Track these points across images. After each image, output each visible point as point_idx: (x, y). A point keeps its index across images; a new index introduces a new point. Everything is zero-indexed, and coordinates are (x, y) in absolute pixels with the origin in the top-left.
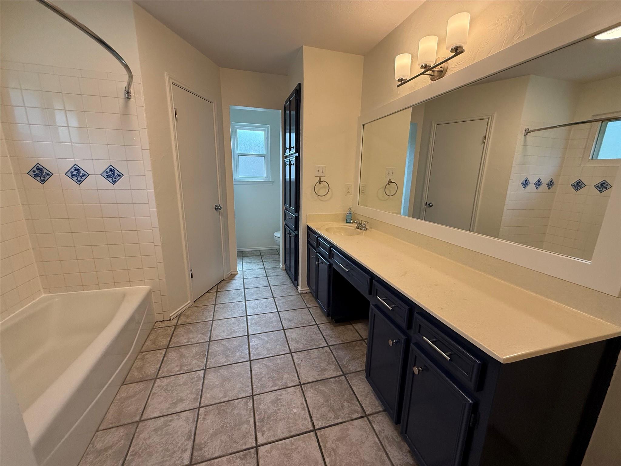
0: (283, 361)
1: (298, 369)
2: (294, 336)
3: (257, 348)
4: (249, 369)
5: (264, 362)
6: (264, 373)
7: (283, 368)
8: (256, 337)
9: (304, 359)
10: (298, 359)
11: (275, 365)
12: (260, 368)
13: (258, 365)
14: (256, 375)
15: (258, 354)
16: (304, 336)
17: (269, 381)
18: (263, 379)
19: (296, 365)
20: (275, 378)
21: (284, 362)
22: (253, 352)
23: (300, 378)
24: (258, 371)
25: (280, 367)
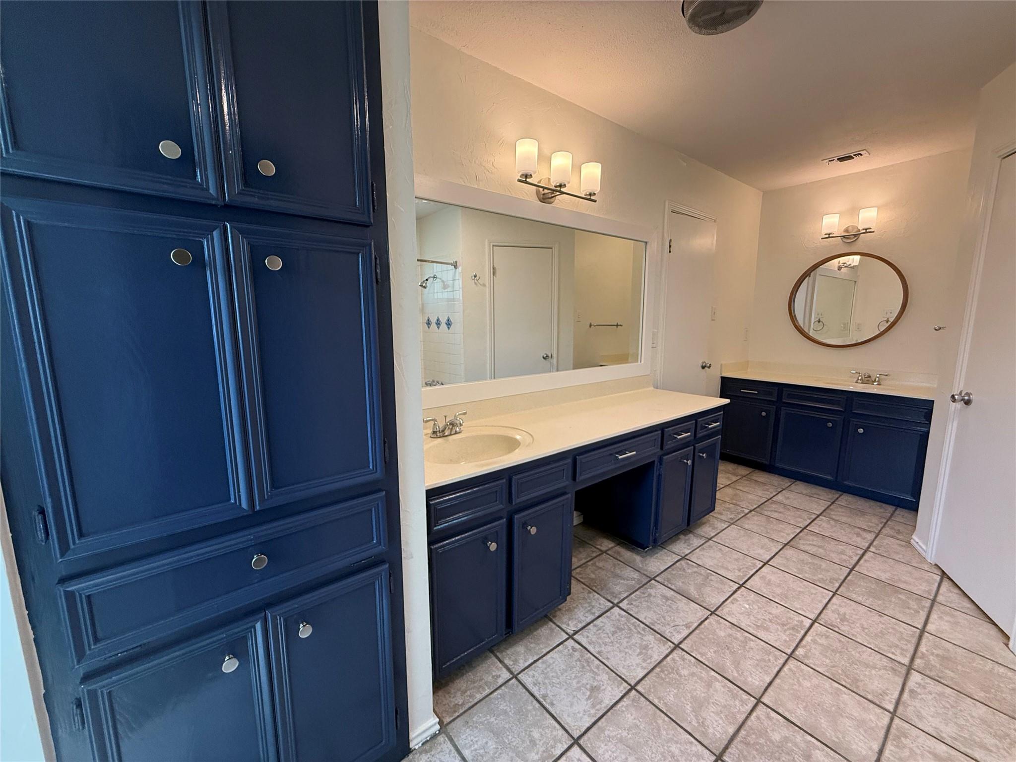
0: (704, 648)
1: (696, 625)
2: (635, 660)
3: (725, 707)
4: (771, 688)
5: (736, 675)
6: (749, 662)
7: (713, 643)
8: (705, 734)
9: (672, 625)
10: (679, 632)
11: (722, 655)
12: (751, 674)
13: (750, 679)
14: (767, 673)
15: (735, 696)
16: (621, 644)
17: (752, 649)
18: (758, 657)
19: (691, 629)
20: (740, 643)
21: (704, 646)
22: (742, 709)
23: (705, 616)
24: (758, 672)
25: (718, 647)
